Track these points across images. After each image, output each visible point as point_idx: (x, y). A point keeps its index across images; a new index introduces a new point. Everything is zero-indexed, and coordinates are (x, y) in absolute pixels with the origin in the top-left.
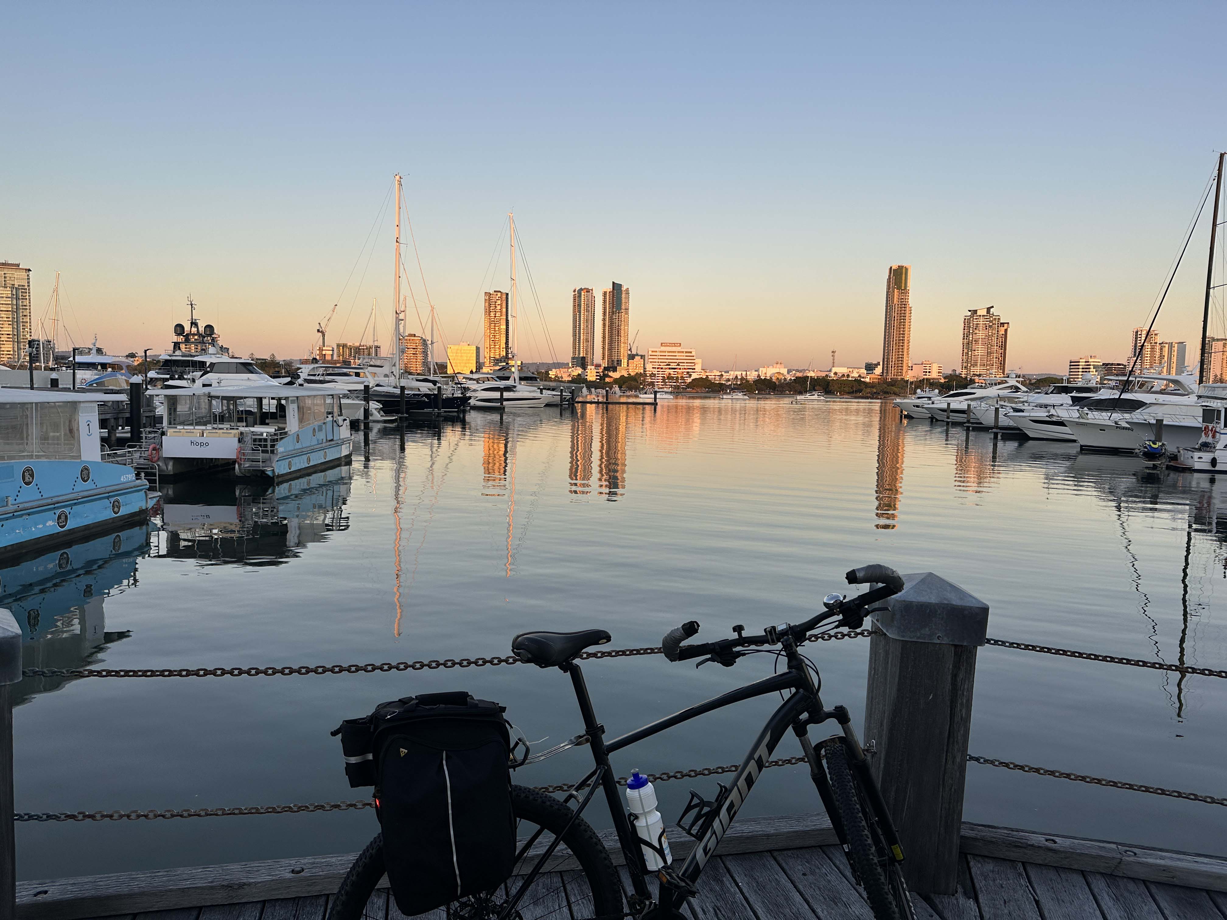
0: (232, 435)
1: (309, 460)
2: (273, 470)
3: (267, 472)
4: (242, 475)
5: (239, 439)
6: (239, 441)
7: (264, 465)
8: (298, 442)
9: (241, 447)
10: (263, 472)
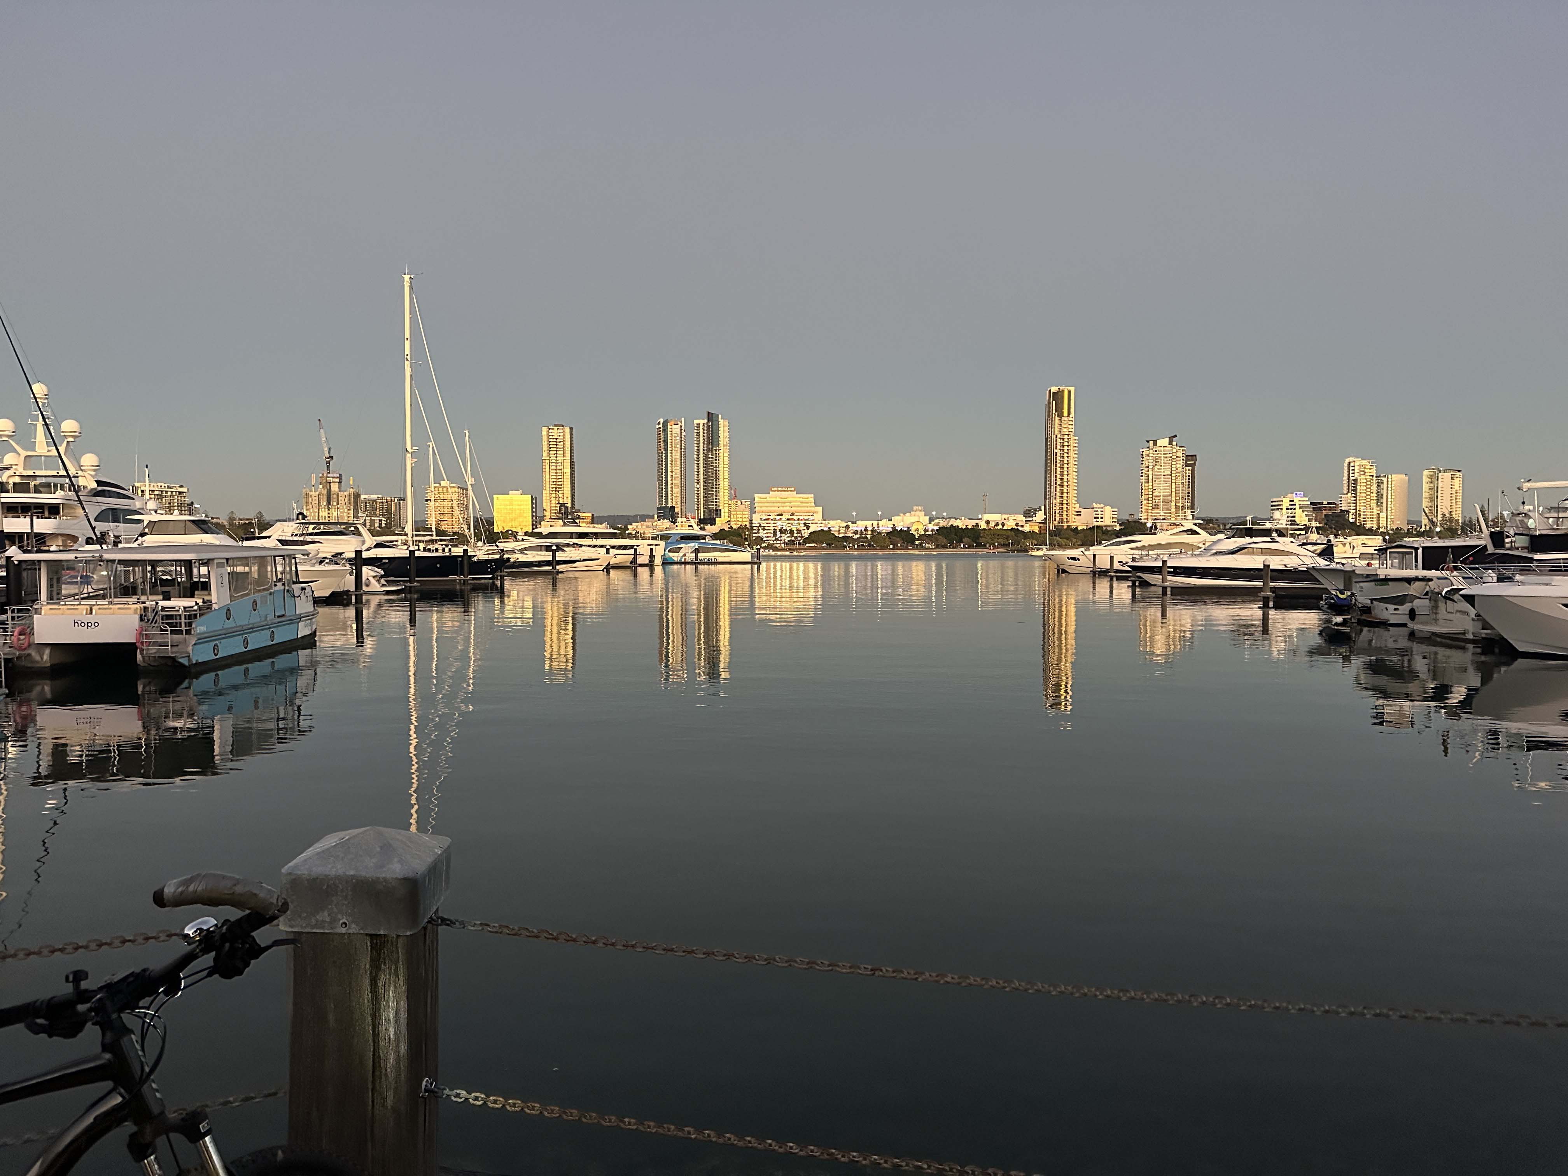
0: (132, 611)
1: (246, 642)
2: (189, 656)
3: (180, 660)
4: (145, 664)
5: (141, 616)
6: (141, 619)
7: (175, 649)
8: (228, 619)
9: (141, 627)
10: (173, 659)
